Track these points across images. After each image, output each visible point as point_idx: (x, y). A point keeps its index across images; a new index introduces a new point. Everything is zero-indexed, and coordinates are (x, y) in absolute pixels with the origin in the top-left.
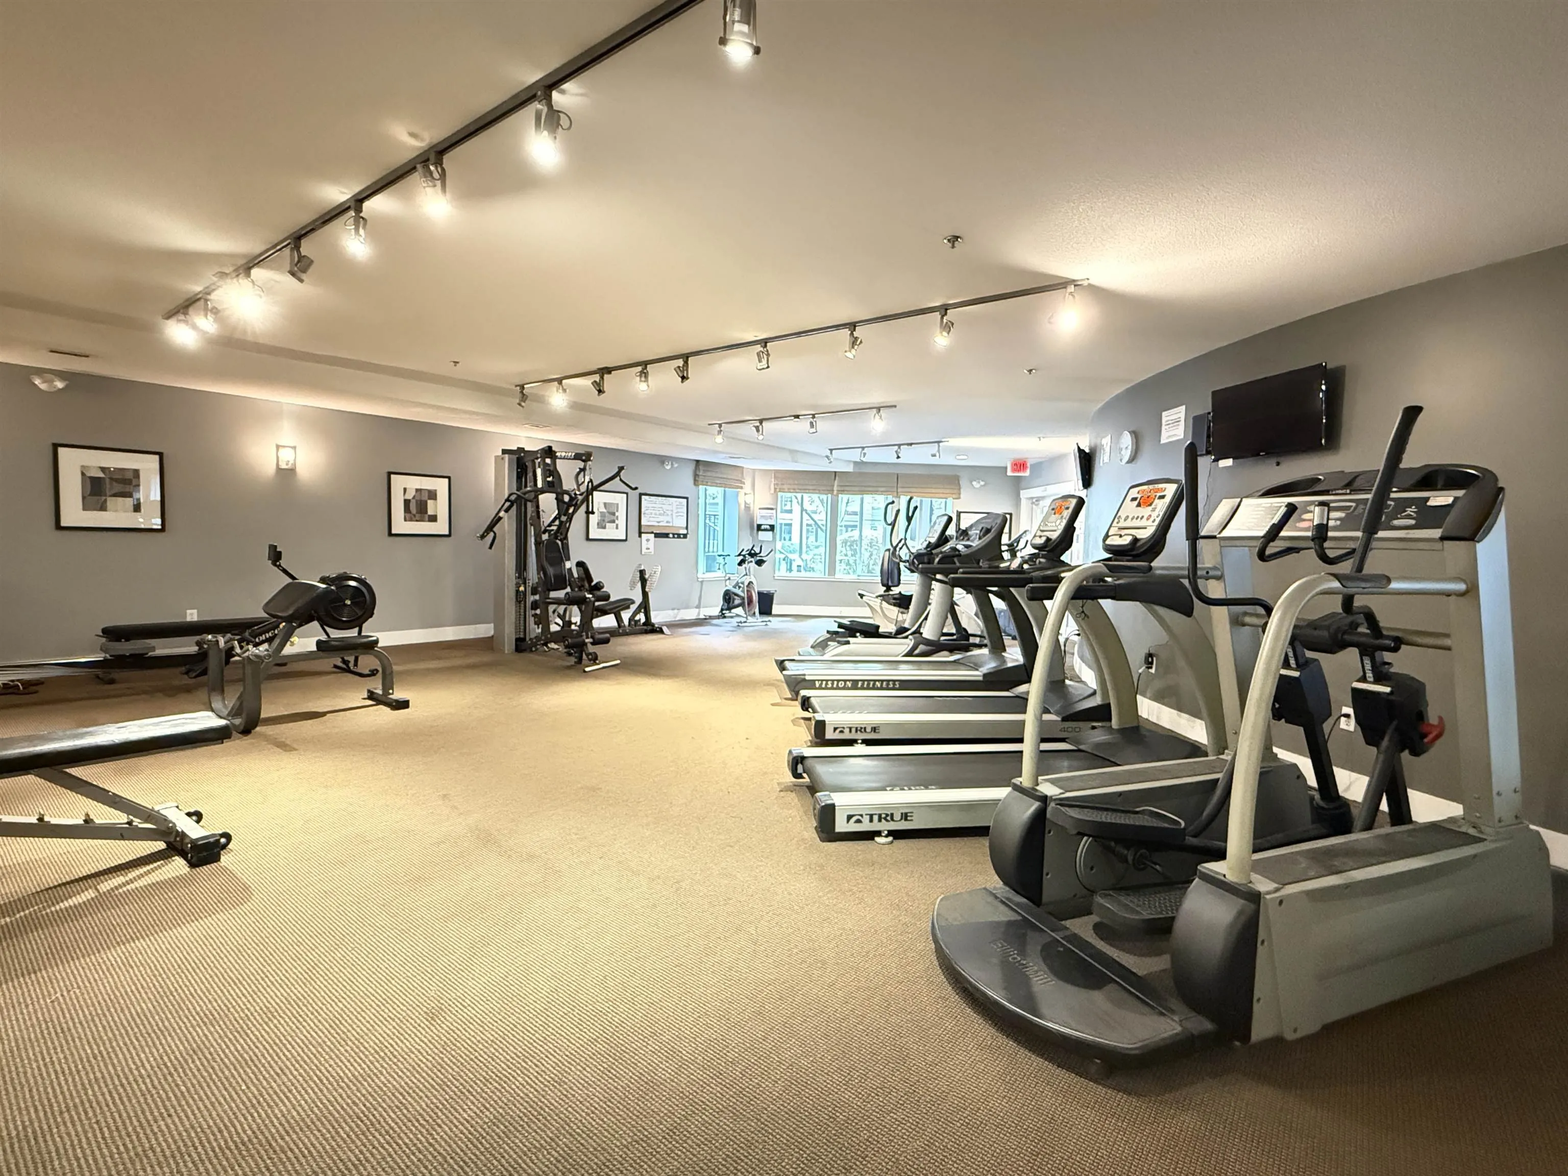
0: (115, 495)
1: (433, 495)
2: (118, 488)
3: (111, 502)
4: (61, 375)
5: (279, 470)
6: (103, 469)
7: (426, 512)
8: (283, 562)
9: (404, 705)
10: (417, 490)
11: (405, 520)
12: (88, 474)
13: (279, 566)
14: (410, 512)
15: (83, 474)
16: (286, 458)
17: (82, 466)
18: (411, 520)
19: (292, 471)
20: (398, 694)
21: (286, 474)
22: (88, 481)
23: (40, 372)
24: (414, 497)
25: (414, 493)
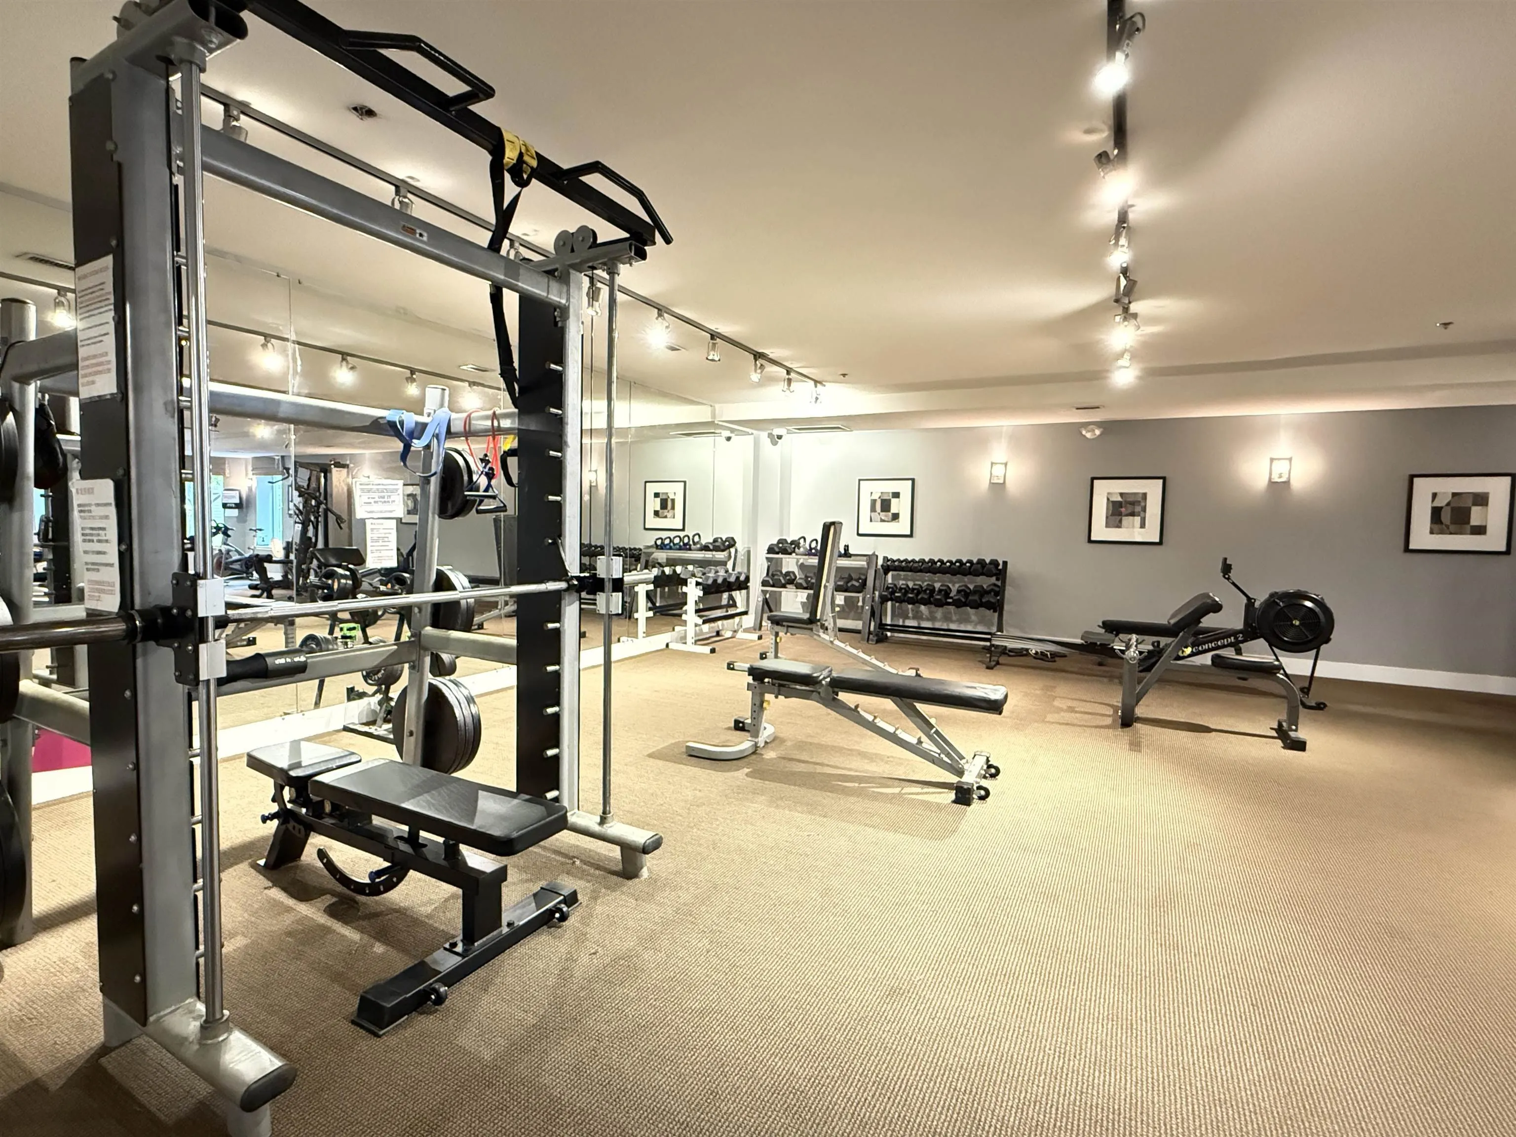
0: (1127, 515)
1: (1482, 500)
2: (1130, 509)
3: (1126, 520)
4: (1099, 424)
5: (1272, 484)
6: (1121, 494)
7: (1468, 522)
8: (1232, 575)
9: (1300, 746)
10: (1454, 495)
11: (1432, 532)
12: (1111, 499)
13: (1228, 579)
14: (1441, 523)
15: (1108, 499)
16: (1280, 472)
17: (1109, 493)
18: (1442, 532)
19: (1287, 483)
20: (1302, 733)
21: (1279, 489)
22: (1111, 505)
23: (1085, 425)
24: (1448, 504)
25: (1449, 498)
